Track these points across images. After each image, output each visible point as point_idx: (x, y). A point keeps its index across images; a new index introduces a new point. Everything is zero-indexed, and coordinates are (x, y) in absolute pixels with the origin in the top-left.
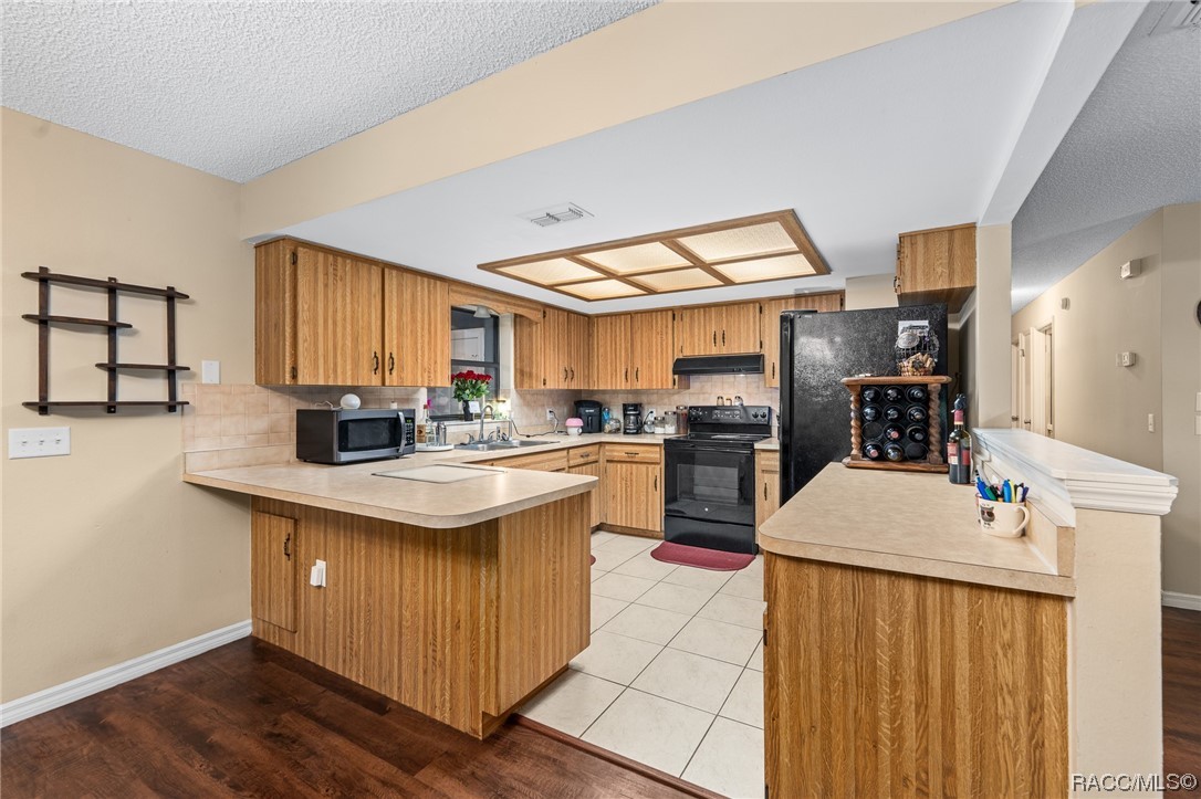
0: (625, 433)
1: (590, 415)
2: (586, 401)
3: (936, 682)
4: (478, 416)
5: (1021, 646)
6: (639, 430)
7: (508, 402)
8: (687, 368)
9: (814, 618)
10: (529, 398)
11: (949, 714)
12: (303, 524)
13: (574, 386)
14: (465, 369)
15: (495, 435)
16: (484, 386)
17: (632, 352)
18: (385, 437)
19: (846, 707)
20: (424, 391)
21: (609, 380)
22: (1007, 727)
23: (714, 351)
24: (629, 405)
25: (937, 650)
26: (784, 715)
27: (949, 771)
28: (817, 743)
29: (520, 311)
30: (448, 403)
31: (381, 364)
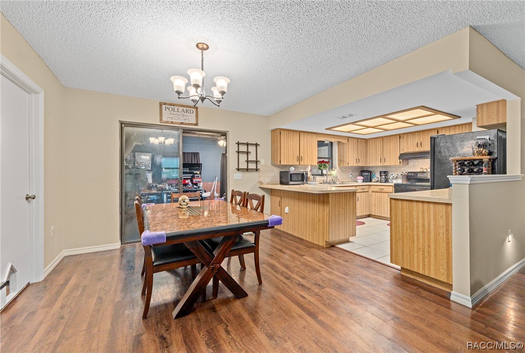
0: (380, 182)
1: (367, 175)
2: (365, 171)
3: (426, 226)
4: (326, 175)
5: (444, 216)
6: (387, 181)
7: (336, 171)
8: (405, 157)
9: (400, 213)
10: (343, 169)
11: (429, 233)
12: (283, 198)
13: (360, 165)
14: (321, 160)
15: (331, 181)
16: (328, 165)
17: (383, 151)
18: (300, 178)
19: (407, 233)
20: (310, 166)
21: (374, 162)
22: (441, 235)
23: (417, 150)
24: (382, 172)
25: (427, 218)
26: (393, 236)
27: (429, 246)
28: (401, 242)
29: (339, 140)
30: (316, 171)
31: (299, 159)
